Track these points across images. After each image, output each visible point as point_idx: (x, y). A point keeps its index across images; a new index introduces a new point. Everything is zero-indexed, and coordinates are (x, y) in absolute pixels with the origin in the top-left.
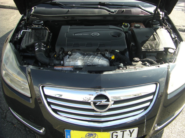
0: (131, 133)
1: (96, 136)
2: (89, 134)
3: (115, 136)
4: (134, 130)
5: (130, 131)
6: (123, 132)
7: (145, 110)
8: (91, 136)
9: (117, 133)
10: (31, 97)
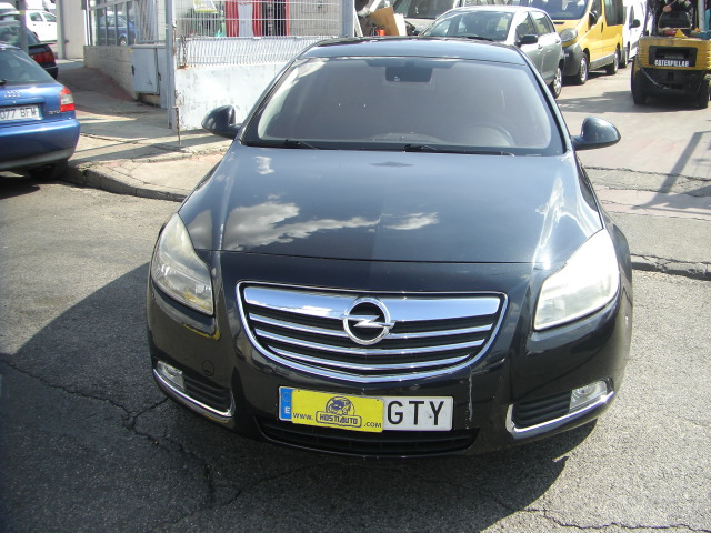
0: (436, 413)
1: (349, 409)
2: (336, 402)
3: (397, 414)
4: (442, 403)
5: (432, 403)
6: (417, 404)
7: (472, 356)
8: (337, 408)
9: (400, 405)
10: (214, 316)
